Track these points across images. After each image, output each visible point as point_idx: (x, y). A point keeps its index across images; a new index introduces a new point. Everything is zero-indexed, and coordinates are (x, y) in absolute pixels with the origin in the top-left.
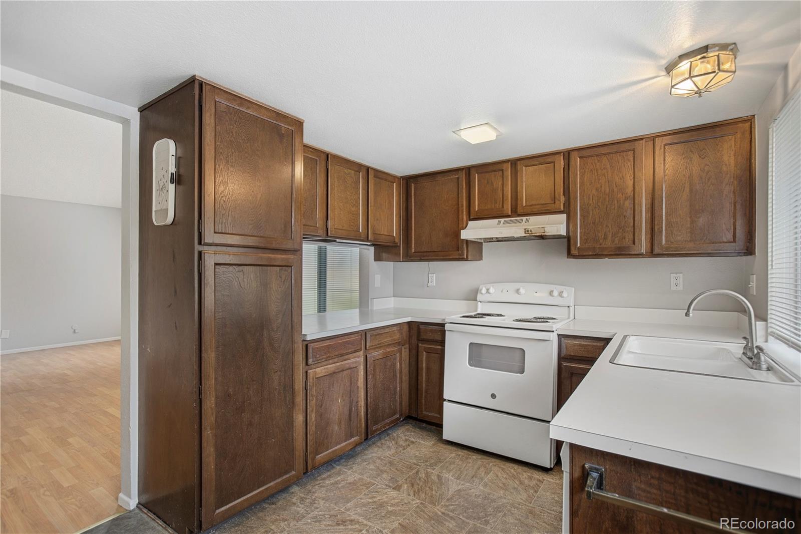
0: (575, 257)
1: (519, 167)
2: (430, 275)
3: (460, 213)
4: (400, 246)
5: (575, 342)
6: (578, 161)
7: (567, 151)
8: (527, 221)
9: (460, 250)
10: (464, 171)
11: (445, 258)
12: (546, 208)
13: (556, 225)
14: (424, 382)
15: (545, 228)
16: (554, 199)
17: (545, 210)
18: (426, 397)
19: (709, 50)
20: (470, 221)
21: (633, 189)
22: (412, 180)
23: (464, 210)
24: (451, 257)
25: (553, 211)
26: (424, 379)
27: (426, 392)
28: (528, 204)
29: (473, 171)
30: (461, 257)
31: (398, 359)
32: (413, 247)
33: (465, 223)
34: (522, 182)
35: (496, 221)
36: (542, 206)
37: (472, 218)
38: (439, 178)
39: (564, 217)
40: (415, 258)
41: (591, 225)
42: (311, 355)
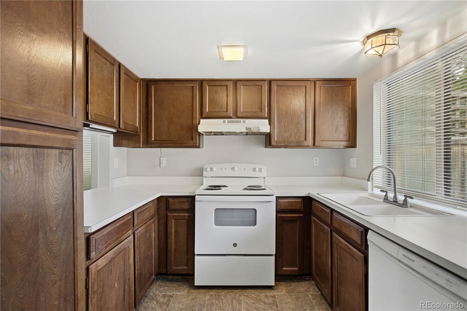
0: (274, 147)
1: (238, 86)
2: (161, 158)
3: (194, 111)
4: (140, 135)
5: (285, 201)
6: (276, 87)
7: (269, 80)
8: (244, 122)
9: (194, 139)
10: (198, 82)
11: (181, 145)
12: (256, 115)
13: (263, 126)
14: (173, 243)
15: (260, 128)
16: (261, 110)
17: (256, 116)
18: (175, 255)
19: (395, 31)
20: (201, 119)
21: (305, 108)
22: (152, 83)
23: (198, 111)
24: (187, 145)
25: (260, 117)
26: (173, 241)
27: (175, 251)
28: (244, 111)
29: (205, 83)
30: (195, 145)
31: (153, 229)
32: (153, 136)
33: (198, 120)
34: (241, 95)
35: (222, 120)
36: (254, 113)
37: (203, 117)
38: (177, 84)
39: (267, 121)
40: (155, 145)
41: (283, 127)
42: (94, 248)
